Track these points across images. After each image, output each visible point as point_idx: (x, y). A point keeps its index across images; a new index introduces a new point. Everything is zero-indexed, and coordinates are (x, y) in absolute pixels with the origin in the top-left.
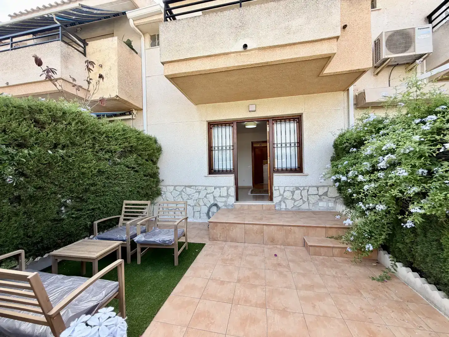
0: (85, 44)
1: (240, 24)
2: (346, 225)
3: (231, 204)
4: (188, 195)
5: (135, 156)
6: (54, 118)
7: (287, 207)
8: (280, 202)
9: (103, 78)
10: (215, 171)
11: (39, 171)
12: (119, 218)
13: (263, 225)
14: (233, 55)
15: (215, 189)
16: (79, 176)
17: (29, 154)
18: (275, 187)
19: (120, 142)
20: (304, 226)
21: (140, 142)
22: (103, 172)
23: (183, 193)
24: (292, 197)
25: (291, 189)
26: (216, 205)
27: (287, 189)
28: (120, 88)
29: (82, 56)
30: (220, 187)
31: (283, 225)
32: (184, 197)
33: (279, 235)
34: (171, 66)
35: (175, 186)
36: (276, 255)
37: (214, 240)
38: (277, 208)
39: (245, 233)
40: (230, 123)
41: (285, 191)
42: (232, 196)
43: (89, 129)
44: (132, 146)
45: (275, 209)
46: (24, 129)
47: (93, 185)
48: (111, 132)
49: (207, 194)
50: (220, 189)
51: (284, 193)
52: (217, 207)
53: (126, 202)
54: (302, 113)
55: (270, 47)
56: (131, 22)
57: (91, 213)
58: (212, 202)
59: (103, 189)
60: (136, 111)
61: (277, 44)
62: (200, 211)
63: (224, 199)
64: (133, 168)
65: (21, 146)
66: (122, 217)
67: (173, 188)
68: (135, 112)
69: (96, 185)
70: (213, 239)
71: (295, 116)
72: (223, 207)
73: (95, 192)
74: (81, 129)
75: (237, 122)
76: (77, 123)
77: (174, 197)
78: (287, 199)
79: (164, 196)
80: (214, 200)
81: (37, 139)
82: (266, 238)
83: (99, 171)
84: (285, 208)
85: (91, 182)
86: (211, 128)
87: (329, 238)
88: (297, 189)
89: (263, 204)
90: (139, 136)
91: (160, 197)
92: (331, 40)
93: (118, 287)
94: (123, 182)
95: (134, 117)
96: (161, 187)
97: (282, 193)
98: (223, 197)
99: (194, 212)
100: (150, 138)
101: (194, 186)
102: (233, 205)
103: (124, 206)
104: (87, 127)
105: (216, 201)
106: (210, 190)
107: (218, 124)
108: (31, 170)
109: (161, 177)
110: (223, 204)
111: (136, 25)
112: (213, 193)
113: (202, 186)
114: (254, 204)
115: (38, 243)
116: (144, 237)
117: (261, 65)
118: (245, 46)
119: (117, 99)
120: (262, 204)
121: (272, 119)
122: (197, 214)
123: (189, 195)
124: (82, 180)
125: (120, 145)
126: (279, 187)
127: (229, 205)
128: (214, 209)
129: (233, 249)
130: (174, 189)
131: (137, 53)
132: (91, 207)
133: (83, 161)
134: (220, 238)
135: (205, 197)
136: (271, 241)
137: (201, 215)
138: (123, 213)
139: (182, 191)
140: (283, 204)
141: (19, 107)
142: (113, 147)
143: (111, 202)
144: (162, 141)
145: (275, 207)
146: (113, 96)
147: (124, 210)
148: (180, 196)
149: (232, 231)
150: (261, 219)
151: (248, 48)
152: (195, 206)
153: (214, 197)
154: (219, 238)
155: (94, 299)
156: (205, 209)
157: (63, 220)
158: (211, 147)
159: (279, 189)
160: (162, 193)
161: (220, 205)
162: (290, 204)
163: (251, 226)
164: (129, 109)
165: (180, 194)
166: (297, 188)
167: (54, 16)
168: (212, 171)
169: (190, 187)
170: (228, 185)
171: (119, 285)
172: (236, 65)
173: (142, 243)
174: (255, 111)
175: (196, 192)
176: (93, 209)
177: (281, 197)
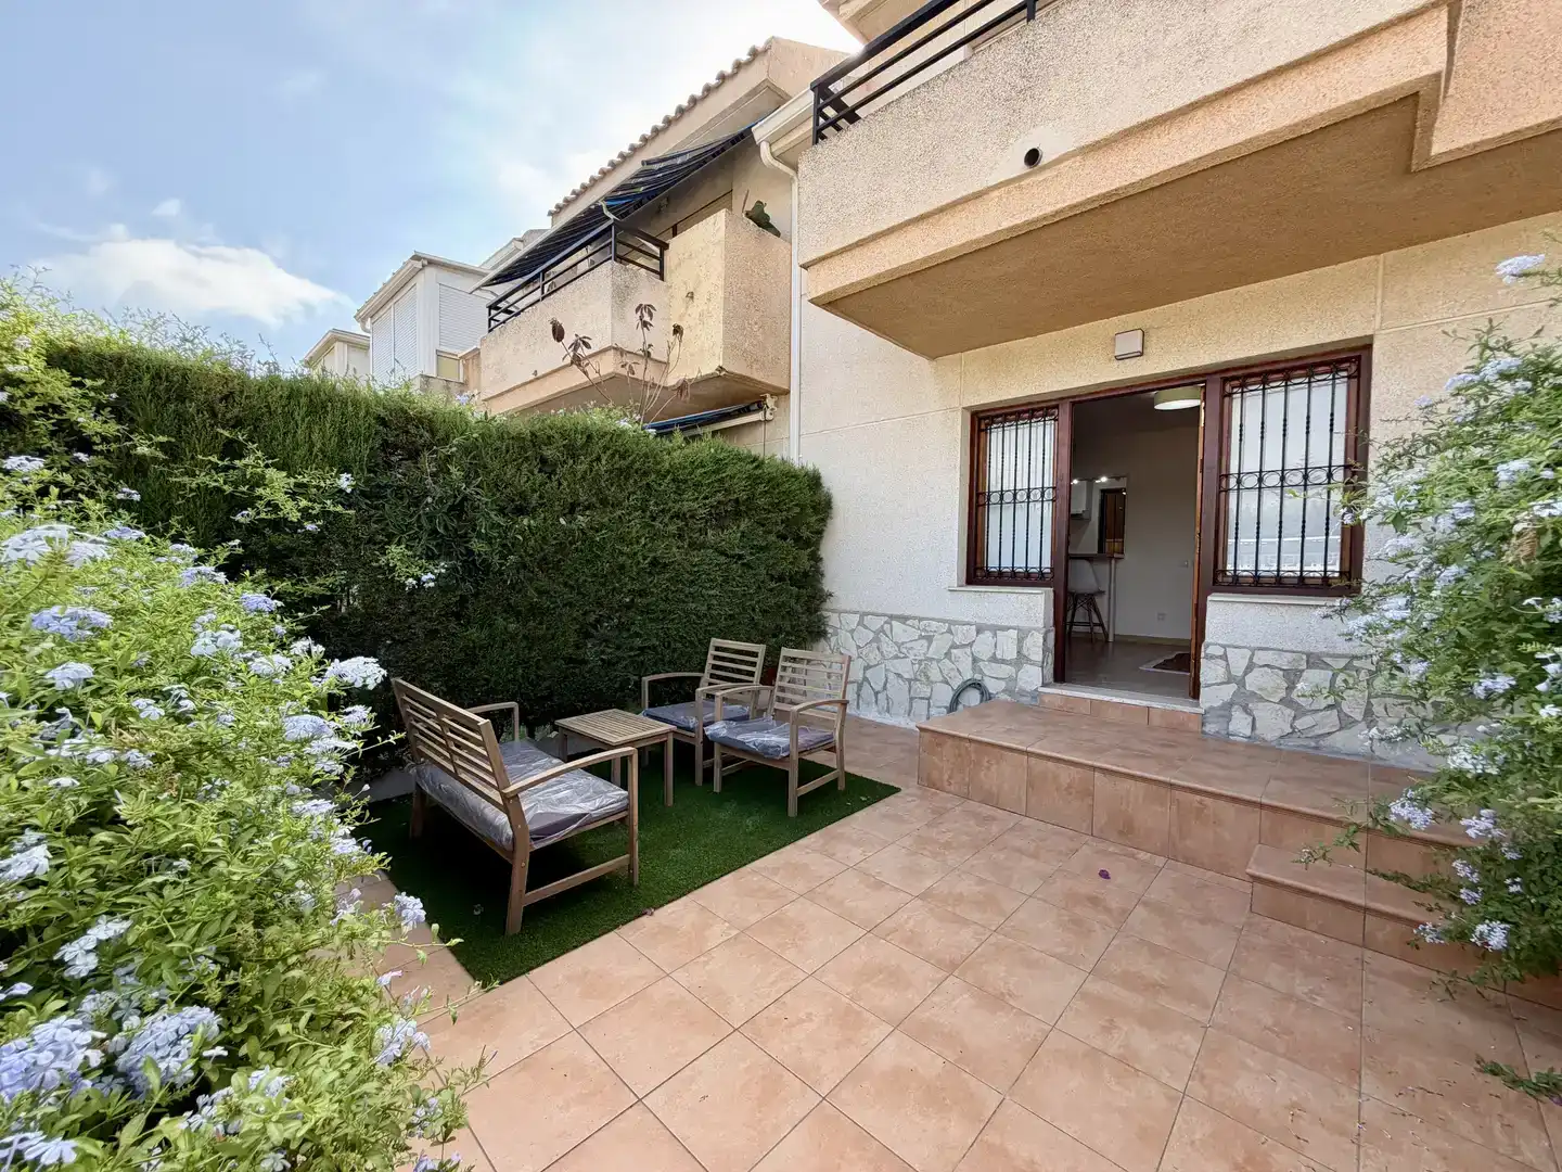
0: (664, 246)
1: (1021, 83)
2: (1413, 825)
3: (1030, 688)
4: (896, 643)
5: (744, 524)
6: (572, 452)
7: (1257, 732)
8: (1228, 706)
9: (682, 334)
10: (989, 573)
11: (544, 559)
12: (699, 678)
13: (1094, 768)
14: (996, 193)
15: (979, 631)
16: (613, 572)
17: (529, 526)
18: (1208, 646)
19: (706, 491)
20: (1261, 806)
21: (761, 488)
22: (665, 565)
23: (883, 637)
24: (1283, 694)
25: (1284, 661)
26: (977, 685)
27: (1261, 657)
28: (730, 347)
29: (655, 278)
30: (995, 629)
31: (1171, 785)
32: (884, 648)
33: (1154, 816)
34: (822, 271)
35: (863, 615)
36: (1104, 875)
37: (933, 785)
38: (1210, 728)
39: (1030, 784)
40: (1048, 408)
41: (1250, 667)
42: (1033, 663)
43: (637, 465)
44: (737, 501)
45: (1203, 732)
46: (525, 478)
47: (642, 593)
48: (685, 468)
49: (954, 646)
50: (995, 634)
51: (1246, 673)
52: (982, 694)
53: (716, 641)
54: (1371, 337)
55: (1127, 134)
56: (764, 148)
57: (638, 655)
58: (968, 675)
59: (662, 606)
60: (775, 398)
61: (1151, 115)
62: (928, 699)
63: (1007, 670)
64: (740, 557)
65: (521, 511)
66: (706, 677)
67: (857, 617)
68: (770, 402)
69: (647, 595)
70: (929, 783)
71: (1342, 351)
72: (1004, 697)
73: (646, 611)
74: (620, 469)
75: (1073, 404)
76: (613, 455)
77: (858, 647)
78: (1261, 699)
79: (833, 639)
80: (974, 669)
81: (541, 497)
82: (1101, 819)
83: (654, 563)
84: (1248, 732)
85: (637, 586)
86: (980, 430)
87: (1384, 876)
88: (1310, 665)
89: (1154, 705)
90: (759, 472)
91: (823, 642)
92: (1412, 25)
93: (626, 801)
94: (712, 592)
95: (769, 417)
96: (825, 614)
97: (1238, 671)
98: (1003, 661)
99: (912, 699)
100: (791, 475)
101: (915, 618)
102: (1035, 695)
103: (712, 652)
104: (633, 462)
105: (981, 672)
106: (963, 634)
107: (1006, 414)
108: (531, 555)
109: (828, 585)
110: (1003, 685)
111: (777, 153)
112: (970, 645)
113: (939, 621)
114: (1115, 700)
115: (544, 698)
116: (729, 729)
117: (1096, 205)
118: (1033, 157)
119: (721, 376)
120: (1145, 703)
121: (1218, 376)
122: (920, 706)
123: (899, 645)
124: (619, 581)
125: (706, 498)
126: (1224, 647)
127: (1023, 693)
128: (973, 697)
129: (972, 822)
130: (860, 623)
131: (778, 234)
132: (638, 642)
133: (622, 539)
134: (950, 784)
135: (948, 655)
136: (1121, 833)
137: (933, 711)
138: (708, 668)
139: (882, 630)
140: (1237, 714)
141: (519, 438)
142: (686, 506)
143: (682, 637)
144: (832, 482)
145: (1203, 724)
146: (709, 369)
147: (710, 661)
148: (875, 645)
149: (988, 768)
150: (1100, 751)
151: (1044, 160)
152: (916, 680)
153: (975, 660)
154: (946, 784)
155: (582, 805)
156: (944, 695)
157: (585, 662)
158: (978, 495)
159: (1224, 657)
160: (830, 630)
161: (992, 686)
162: (1272, 723)
163: (1050, 764)
164: (757, 395)
165: (876, 639)
166: (1314, 661)
167: (604, 204)
168: (977, 572)
169: (903, 619)
170: (1023, 624)
171: (628, 797)
172: (1005, 225)
173: (726, 744)
174: (1142, 354)
175: (921, 637)
176: (640, 649)
177: (1233, 687)
